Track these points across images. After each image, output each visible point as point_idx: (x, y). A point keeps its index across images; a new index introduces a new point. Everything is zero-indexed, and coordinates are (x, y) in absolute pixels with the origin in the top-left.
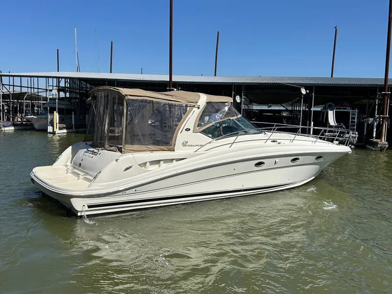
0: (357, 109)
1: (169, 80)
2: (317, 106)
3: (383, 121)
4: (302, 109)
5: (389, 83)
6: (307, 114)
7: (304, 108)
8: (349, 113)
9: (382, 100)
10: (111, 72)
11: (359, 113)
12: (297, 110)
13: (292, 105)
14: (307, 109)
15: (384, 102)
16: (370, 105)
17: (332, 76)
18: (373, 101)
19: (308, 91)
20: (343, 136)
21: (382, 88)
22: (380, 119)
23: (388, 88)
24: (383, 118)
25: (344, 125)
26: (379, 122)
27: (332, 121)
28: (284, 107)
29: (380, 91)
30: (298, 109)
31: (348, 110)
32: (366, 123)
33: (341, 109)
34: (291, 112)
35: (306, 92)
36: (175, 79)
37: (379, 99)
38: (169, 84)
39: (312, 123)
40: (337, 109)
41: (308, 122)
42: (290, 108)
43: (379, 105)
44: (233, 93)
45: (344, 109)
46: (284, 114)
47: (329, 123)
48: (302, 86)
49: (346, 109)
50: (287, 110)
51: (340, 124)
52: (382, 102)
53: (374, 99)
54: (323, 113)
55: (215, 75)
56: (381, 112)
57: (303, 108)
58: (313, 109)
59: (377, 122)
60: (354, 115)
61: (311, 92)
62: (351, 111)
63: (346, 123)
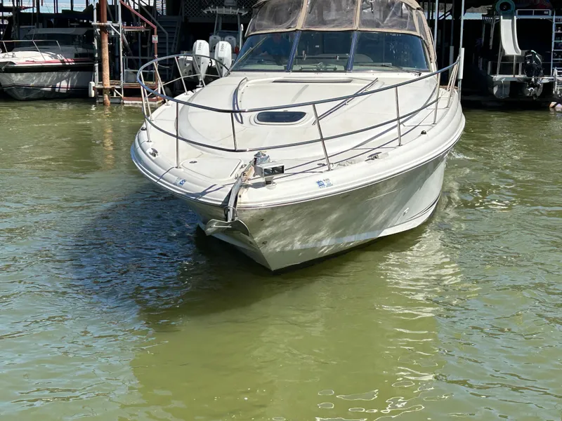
2: (472, 9)
4: (435, 18)
7: (442, 13)
8: (549, 23)
14: (450, 18)
20: (536, 80)
25: (538, 53)
27: (510, 45)
31: (548, 15)
33: (530, 13)
39: (462, 50)
40: (520, 13)
41: (452, 48)
45: (537, 13)
47: (503, 50)
49: (541, 13)
51: (530, 52)
54: (488, 26)
57: (438, 14)
58: (467, 16)
62: (554, 17)
63: (544, 48)
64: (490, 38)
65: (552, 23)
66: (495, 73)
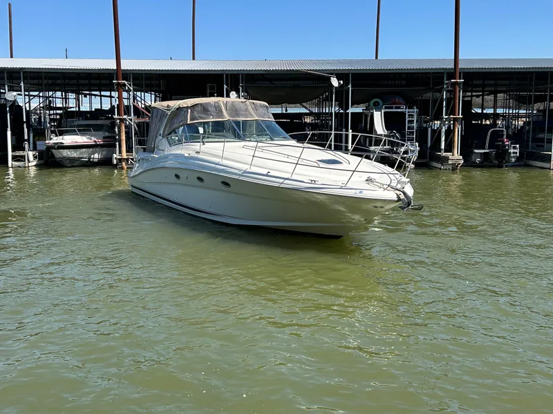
0: (415, 107)
1: (115, 68)
2: (356, 106)
3: (454, 124)
4: (333, 111)
5: (461, 66)
6: (342, 120)
7: (337, 109)
8: (404, 114)
9: (452, 92)
10: (12, 57)
11: (419, 114)
12: (326, 113)
13: (318, 105)
14: (342, 111)
15: (455, 95)
16: (435, 101)
17: (376, 58)
18: (438, 94)
19: (342, 82)
20: (397, 150)
21: (451, 74)
22: (450, 122)
23: (460, 73)
24: (455, 120)
25: (398, 132)
26: (449, 127)
27: (380, 127)
28: (306, 108)
29: (449, 79)
30: (327, 111)
31: (403, 109)
32: (430, 129)
33: (392, 108)
34: (317, 115)
35: (339, 83)
36: (127, 65)
37: (447, 91)
38: (117, 74)
39: (350, 132)
40: (386, 108)
41: (344, 130)
42: (315, 110)
43: (449, 101)
44: (225, 86)
45: (396, 108)
46: (308, 120)
47: (376, 131)
48: (332, 74)
49: (399, 108)
50: (311, 114)
51: (392, 132)
52: (452, 96)
53: (440, 91)
54: (366, 116)
55: (194, 59)
56: (451, 111)
57: (335, 109)
58: (351, 110)
59: (446, 127)
60: (412, 115)
61: (346, 84)
62: (407, 110)
63: (401, 129)
64: (367, 124)
65: (405, 114)
66: (371, 145)
